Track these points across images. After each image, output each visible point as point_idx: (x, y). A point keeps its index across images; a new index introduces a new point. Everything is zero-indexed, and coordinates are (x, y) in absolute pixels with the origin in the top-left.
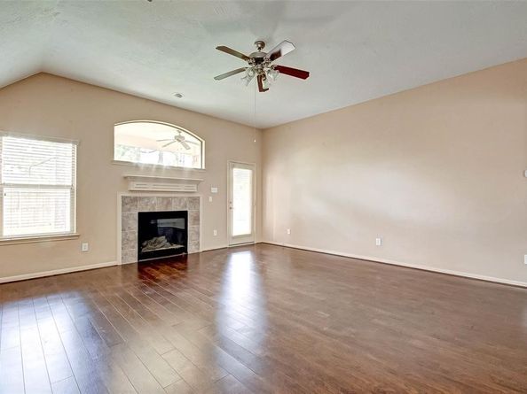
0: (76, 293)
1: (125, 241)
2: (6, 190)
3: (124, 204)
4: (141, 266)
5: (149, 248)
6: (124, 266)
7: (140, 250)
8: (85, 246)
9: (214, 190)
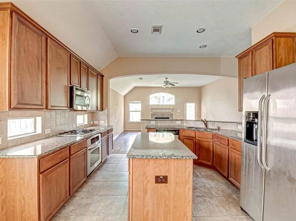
3: (151, 115)
9: (179, 111)
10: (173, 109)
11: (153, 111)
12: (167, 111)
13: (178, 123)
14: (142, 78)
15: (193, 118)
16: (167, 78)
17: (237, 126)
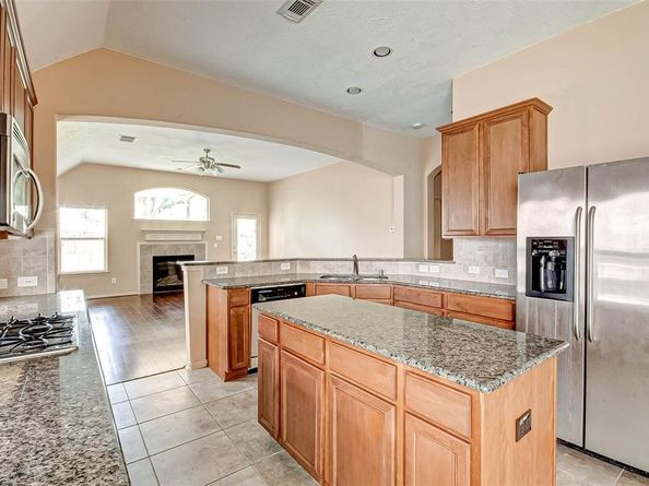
0: (111, 307)
1: (143, 277)
2: (63, 242)
3: (141, 250)
4: (155, 297)
5: (162, 283)
6: (141, 296)
7: (154, 284)
8: (114, 280)
9: (219, 238)
10: (204, 231)
11: (148, 237)
12: (189, 237)
13: (285, 267)
14: (131, 139)
15: (253, 257)
16: (208, 151)
17: (417, 267)
